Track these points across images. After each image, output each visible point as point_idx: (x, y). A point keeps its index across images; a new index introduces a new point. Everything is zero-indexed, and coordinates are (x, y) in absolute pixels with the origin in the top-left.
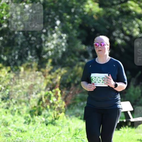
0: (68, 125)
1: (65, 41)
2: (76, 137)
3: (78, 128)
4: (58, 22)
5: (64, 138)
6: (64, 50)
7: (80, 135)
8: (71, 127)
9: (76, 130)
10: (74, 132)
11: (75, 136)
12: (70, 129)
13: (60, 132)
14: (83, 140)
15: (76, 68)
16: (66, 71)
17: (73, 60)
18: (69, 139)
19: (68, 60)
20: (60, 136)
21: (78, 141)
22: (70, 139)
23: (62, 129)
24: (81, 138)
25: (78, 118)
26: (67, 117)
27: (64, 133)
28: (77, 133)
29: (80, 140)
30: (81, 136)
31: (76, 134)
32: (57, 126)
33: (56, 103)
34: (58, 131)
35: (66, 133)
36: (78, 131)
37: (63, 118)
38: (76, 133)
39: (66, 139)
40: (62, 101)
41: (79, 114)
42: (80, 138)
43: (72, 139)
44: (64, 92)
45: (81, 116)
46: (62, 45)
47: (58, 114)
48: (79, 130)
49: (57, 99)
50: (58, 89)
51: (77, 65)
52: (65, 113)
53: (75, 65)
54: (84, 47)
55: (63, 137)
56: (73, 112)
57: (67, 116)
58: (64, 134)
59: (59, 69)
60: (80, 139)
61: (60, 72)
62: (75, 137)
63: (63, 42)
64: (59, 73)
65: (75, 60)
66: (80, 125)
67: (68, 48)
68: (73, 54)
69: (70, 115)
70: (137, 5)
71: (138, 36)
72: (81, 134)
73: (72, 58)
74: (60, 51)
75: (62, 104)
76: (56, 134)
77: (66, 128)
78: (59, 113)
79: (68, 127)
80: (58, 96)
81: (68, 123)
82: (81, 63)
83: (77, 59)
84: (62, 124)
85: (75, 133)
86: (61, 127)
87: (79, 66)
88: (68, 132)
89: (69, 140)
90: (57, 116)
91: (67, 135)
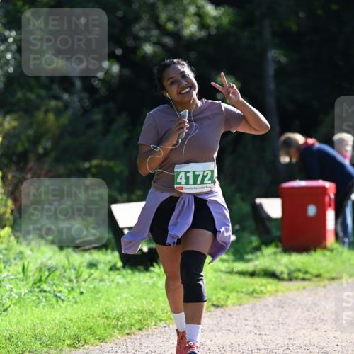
0: (21, 259)
1: (14, 47)
2: (42, 287)
3: (45, 266)
5: (11, 290)
6: (11, 70)
7: (51, 283)
8: (28, 263)
9: (40, 270)
10: (37, 276)
11: (38, 284)
12: (26, 266)
13: (0, 274)
14: (59, 295)
15: (40, 115)
16: (15, 123)
17: (33, 97)
18: (23, 294)
19: (19, 95)
21: (46, 297)
22: (27, 291)
23: (4, 268)
24: (54, 292)
25: (47, 241)
26: (17, 238)
27: (12, 277)
28: (44, 278)
29: (52, 295)
30: (54, 284)
31: (40, 280)
35: (17, 278)
36: (47, 273)
37: (9, 241)
38: (41, 277)
39: (16, 294)
40: (4, 198)
42: (52, 292)
43: (30, 294)
44: (10, 177)
46: (6, 57)
48: (49, 270)
51: (43, 109)
52: (13, 227)
53: (37, 108)
55: (8, 289)
57: (19, 234)
58: (12, 279)
60: (49, 292)
61: (1, 125)
62: (39, 287)
63: (7, 50)
65: (39, 96)
66: (50, 258)
71: (195, 36)
72: (53, 280)
73: (31, 90)
75: (6, 205)
77: (16, 264)
79: (20, 263)
81: (21, 253)
82: (53, 103)
83: (43, 92)
84: (4, 255)
85: (39, 278)
86: (4, 262)
87: (47, 112)
88: (21, 276)
89: (22, 296)
91: (18, 282)
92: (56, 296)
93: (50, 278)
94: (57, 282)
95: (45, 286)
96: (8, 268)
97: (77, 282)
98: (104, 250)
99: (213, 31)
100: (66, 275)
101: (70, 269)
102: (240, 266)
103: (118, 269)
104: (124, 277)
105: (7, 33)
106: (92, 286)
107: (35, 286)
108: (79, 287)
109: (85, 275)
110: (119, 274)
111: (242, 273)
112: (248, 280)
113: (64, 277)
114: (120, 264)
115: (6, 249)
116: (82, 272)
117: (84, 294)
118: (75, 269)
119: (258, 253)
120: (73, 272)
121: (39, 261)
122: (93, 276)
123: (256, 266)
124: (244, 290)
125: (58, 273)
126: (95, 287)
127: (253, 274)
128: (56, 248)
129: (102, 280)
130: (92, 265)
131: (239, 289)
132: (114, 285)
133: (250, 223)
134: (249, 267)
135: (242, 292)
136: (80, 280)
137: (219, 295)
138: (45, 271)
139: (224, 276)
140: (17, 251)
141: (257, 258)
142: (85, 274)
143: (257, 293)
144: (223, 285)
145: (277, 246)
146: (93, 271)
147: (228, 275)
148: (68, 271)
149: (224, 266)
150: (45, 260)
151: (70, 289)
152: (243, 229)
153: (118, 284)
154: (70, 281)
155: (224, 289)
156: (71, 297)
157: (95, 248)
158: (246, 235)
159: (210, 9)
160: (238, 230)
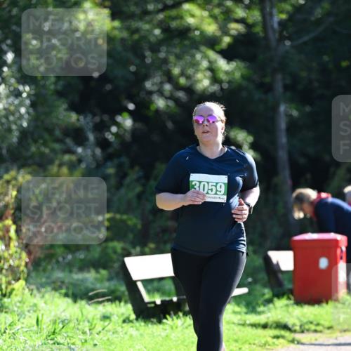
0: (35, 311)
1: (28, 102)
2: (56, 339)
3: (59, 318)
4: (10, 57)
5: (25, 342)
7: (65, 335)
8: (42, 315)
9: (55, 322)
10: (51, 328)
11: (52, 336)
12: (40, 319)
13: (15, 327)
14: (72, 347)
15: (54, 169)
16: (29, 178)
17: (47, 151)
18: (37, 346)
19: (33, 149)
20: (14, 339)
21: (59, 349)
22: (40, 343)
23: (19, 320)
24: (68, 344)
25: (60, 293)
26: (31, 290)
27: (25, 330)
28: (57, 330)
29: (65, 347)
30: (68, 336)
31: (54, 333)
32: (6, 312)
33: (6, 255)
34: (10, 325)
35: (31, 331)
36: (61, 326)
37: (23, 294)
38: (55, 329)
39: (30, 346)
40: (19, 250)
41: (63, 282)
42: (66, 344)
43: (44, 346)
45: (67, 288)
46: (19, 112)
47: (9, 283)
48: (63, 322)
49: (7, 246)
50: (9, 222)
51: (57, 162)
52: (26, 280)
53: (51, 162)
54: (74, 117)
55: (22, 341)
56: (48, 278)
57: (33, 287)
58: (26, 332)
59: (13, 173)
60: (63, 344)
61: (15, 179)
62: (52, 339)
63: (21, 104)
64: (13, 182)
65: (53, 150)
66: (64, 310)
67: (35, 120)
68: (46, 136)
69: (40, 287)
70: (206, 14)
71: (208, 91)
72: (66, 333)
73: (45, 144)
74: (14, 127)
75: (20, 258)
76: (5, 332)
77: (30, 317)
78: (13, 282)
79: (34, 317)
80: (10, 239)
81: (35, 305)
82: (67, 157)
83: (57, 146)
84: (19, 307)
85: (53, 330)
86: (18, 315)
87: (60, 165)
88: (35, 328)
89: (36, 348)
90: (6, 288)
91: (32, 334)
92: (70, 348)
93: (63, 330)
94: (70, 335)
95: (59, 339)
96: (22, 320)
97: (91, 334)
98: (117, 302)
99: (225, 86)
100: (80, 327)
101: (84, 321)
102: (252, 318)
103: (131, 321)
104: (137, 329)
105: (21, 88)
106: (105, 339)
107: (49, 338)
108: (93, 339)
109: (99, 328)
110: (132, 327)
111: (254, 325)
112: (260, 331)
113: (78, 329)
114: (133, 317)
115: (20, 302)
116: (95, 324)
117: (97, 347)
118: (89, 322)
119: (271, 306)
120: (87, 324)
121: (53, 314)
122: (106, 329)
123: (268, 318)
124: (256, 342)
125: (71, 325)
126: (108, 339)
127: (265, 326)
128: (69, 300)
129: (115, 332)
130: (105, 318)
131: (252, 342)
132: (127, 337)
133: (263, 276)
134: (261, 319)
135: (254, 344)
136: (94, 332)
137: (232, 347)
138: (59, 323)
139: (237, 328)
140: (31, 304)
141: (269, 310)
143: (269, 345)
144: (236, 337)
145: (289, 298)
146: (106, 323)
147: (240, 327)
148: (81, 323)
149: (236, 318)
150: (58, 313)
151: (83, 341)
152: (255, 282)
153: (131, 336)
154: (84, 333)
155: (236, 341)
156: (84, 349)
157: (108, 300)
158: (258, 287)
159: (223, 64)
160: (250, 283)
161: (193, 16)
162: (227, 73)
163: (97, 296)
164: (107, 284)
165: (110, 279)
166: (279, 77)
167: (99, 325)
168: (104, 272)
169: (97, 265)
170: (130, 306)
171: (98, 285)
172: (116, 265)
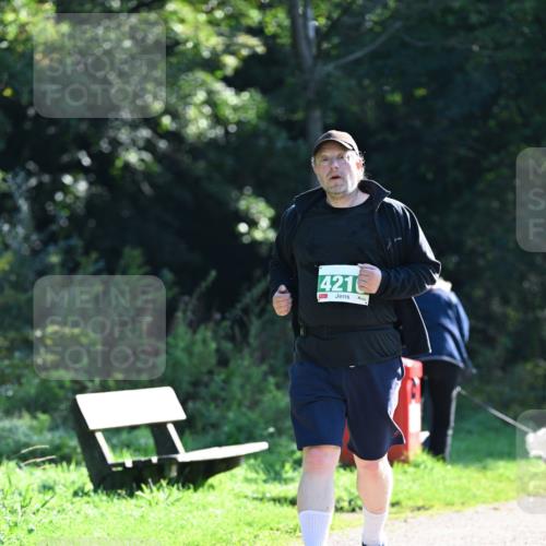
70: (203, 17)
71: (205, 136)
97: (24, 513)
98: (65, 464)
99: (233, 129)
100: (6, 502)
101: (13, 493)
102: (276, 489)
103: (87, 494)
104: (96, 507)
106: (46, 521)
108: (26, 522)
109: (36, 504)
110: (88, 502)
111: (277, 500)
112: (287, 509)
113: (4, 506)
114: (89, 486)
116: (31, 499)
117: (34, 533)
118: (20, 494)
120: (18, 498)
122: (48, 505)
124: (281, 526)
126: (51, 522)
127: (294, 502)
129: (61, 511)
130: (46, 488)
131: (275, 526)
132: (80, 518)
134: (289, 491)
135: (278, 530)
136: (29, 510)
137: (243, 535)
139: (251, 505)
142: (36, 502)
144: (249, 519)
146: (47, 497)
147: (257, 503)
148: (9, 497)
149: (250, 489)
151: (12, 524)
152: (280, 432)
153: (87, 516)
154: (13, 512)
155: (250, 525)
156: (13, 536)
157: (51, 461)
158: (284, 441)
159: (229, 96)
160: (271, 435)
161: (182, 21)
162: (235, 109)
163: (34, 454)
164: (49, 436)
165: (53, 428)
166: (317, 114)
167: (38, 499)
168: (44, 417)
169: (33, 406)
170: (84, 471)
171: (35, 438)
172: (64, 406)
